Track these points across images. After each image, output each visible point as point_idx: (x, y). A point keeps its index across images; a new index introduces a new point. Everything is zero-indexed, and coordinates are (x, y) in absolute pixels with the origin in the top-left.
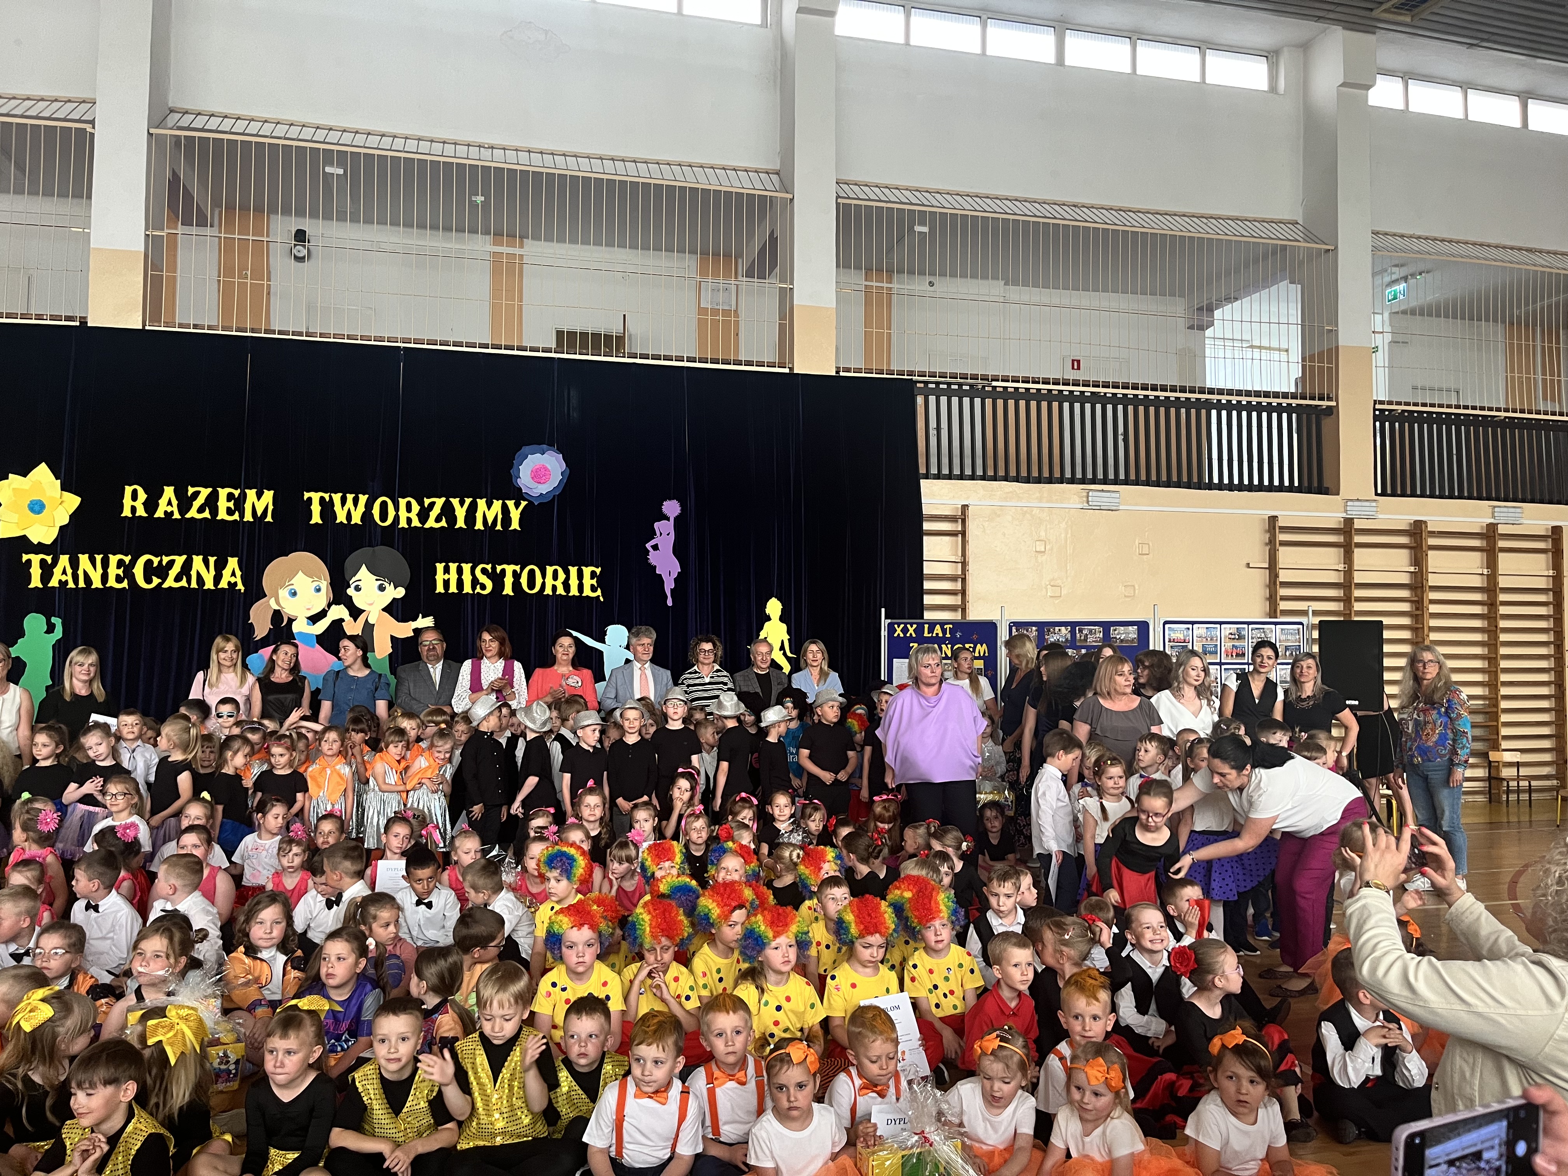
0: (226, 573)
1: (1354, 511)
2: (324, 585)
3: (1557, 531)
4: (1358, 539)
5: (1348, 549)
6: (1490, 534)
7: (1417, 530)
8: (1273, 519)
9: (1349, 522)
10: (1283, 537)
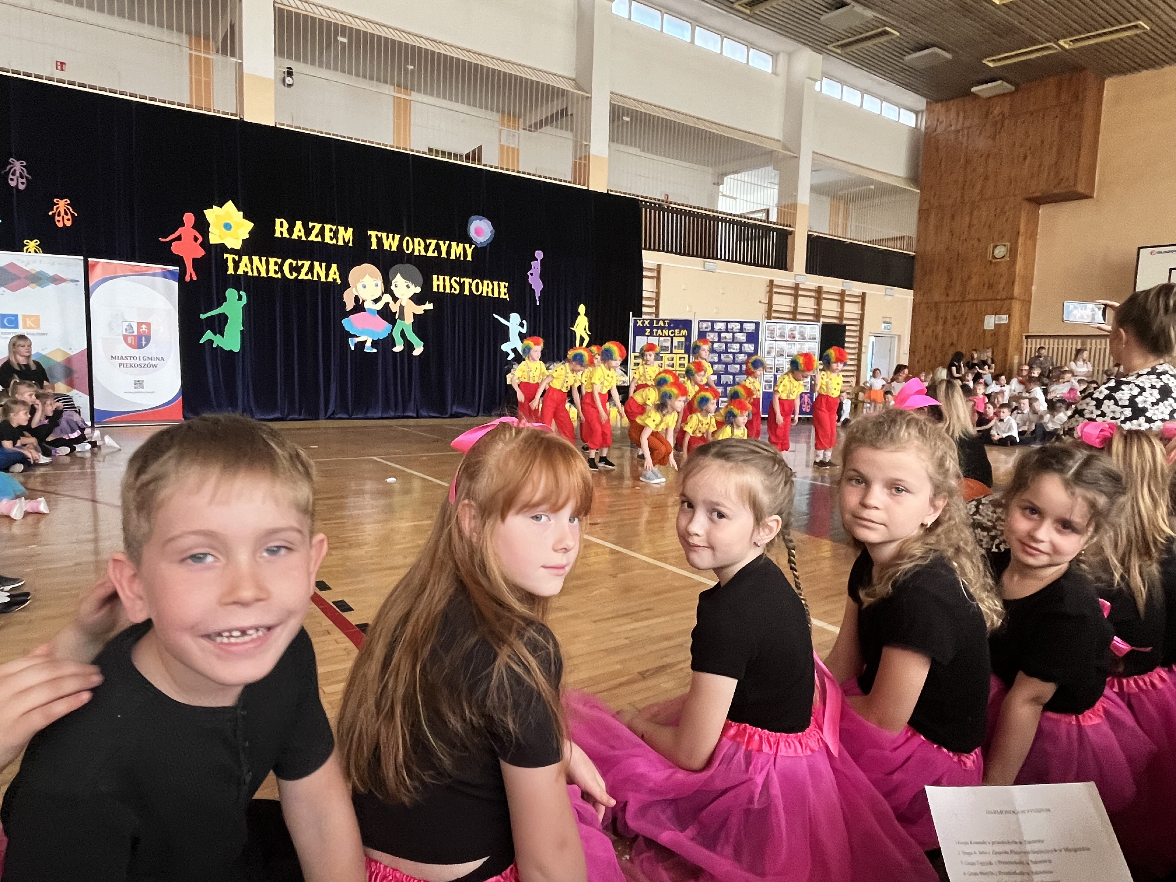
0: (331, 272)
1: (799, 279)
2: (380, 282)
3: (864, 294)
4: (800, 293)
5: (796, 297)
6: (842, 294)
7: (819, 290)
8: (772, 281)
9: (797, 285)
10: (775, 290)
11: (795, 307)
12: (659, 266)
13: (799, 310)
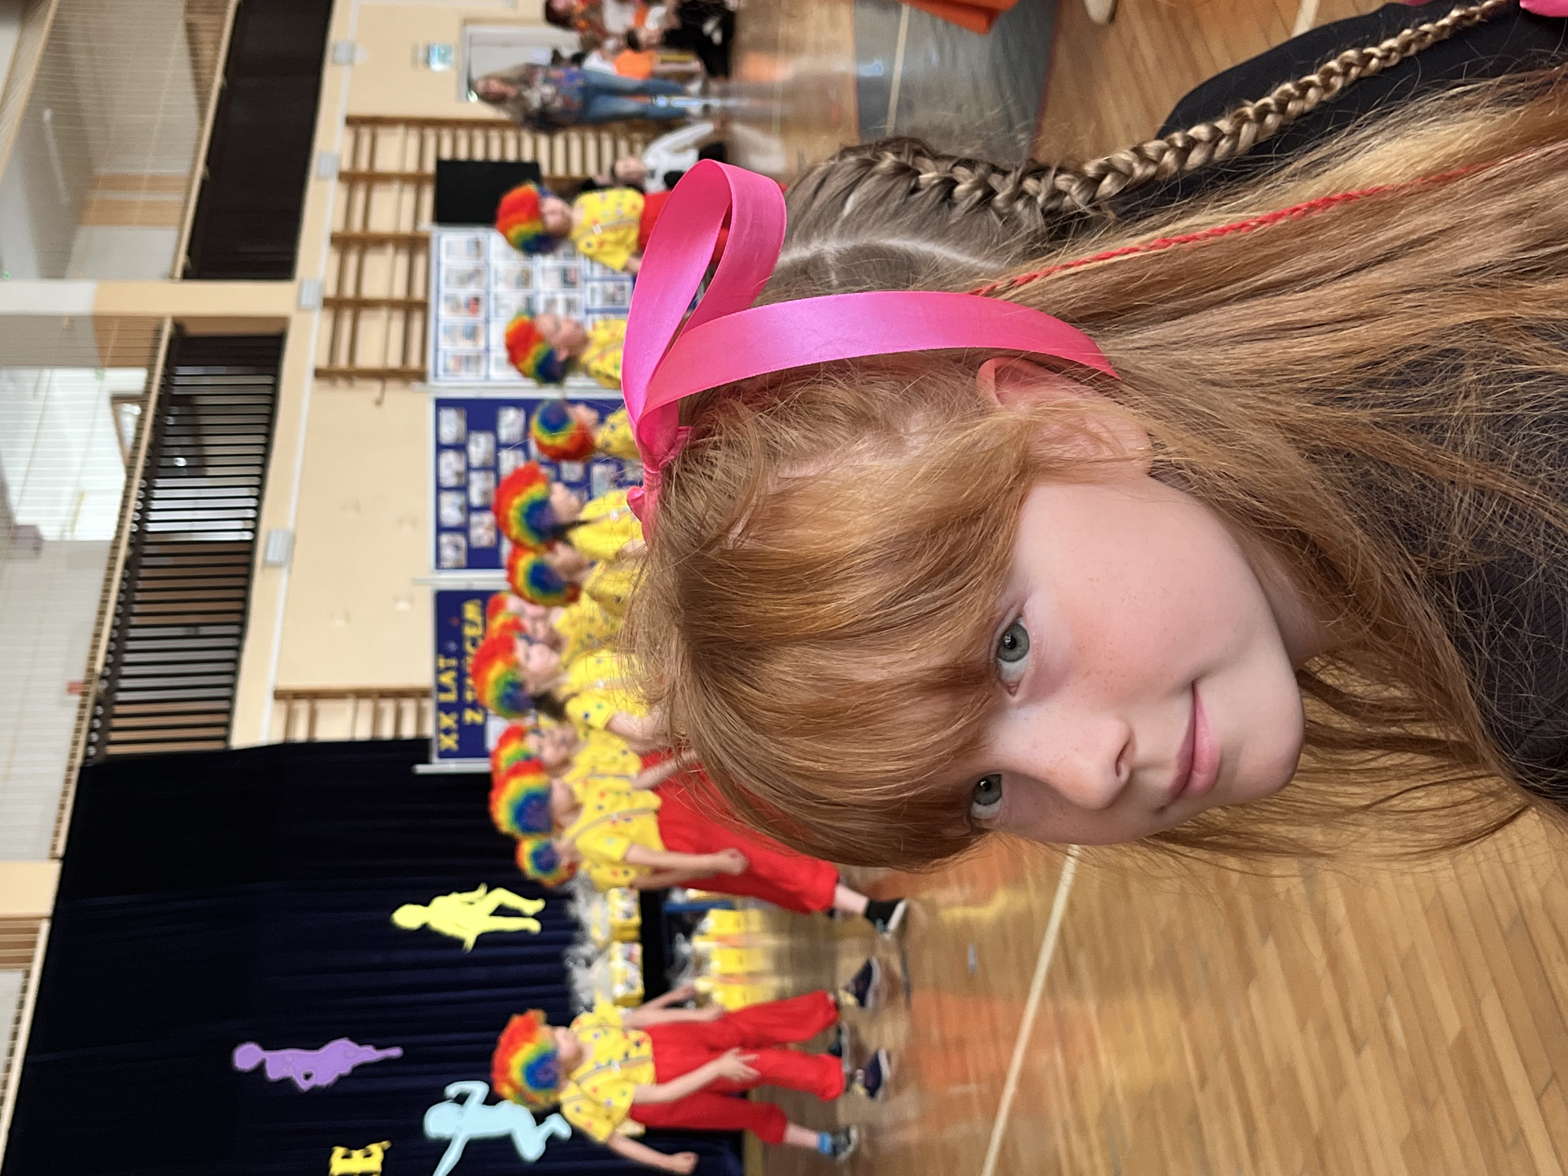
1: (312, 298)
3: (350, 121)
4: (349, 293)
5: (361, 304)
6: (350, 179)
7: (342, 243)
8: (319, 374)
9: (327, 303)
10: (343, 363)
11: (392, 304)
12: (279, 695)
13: (399, 292)
